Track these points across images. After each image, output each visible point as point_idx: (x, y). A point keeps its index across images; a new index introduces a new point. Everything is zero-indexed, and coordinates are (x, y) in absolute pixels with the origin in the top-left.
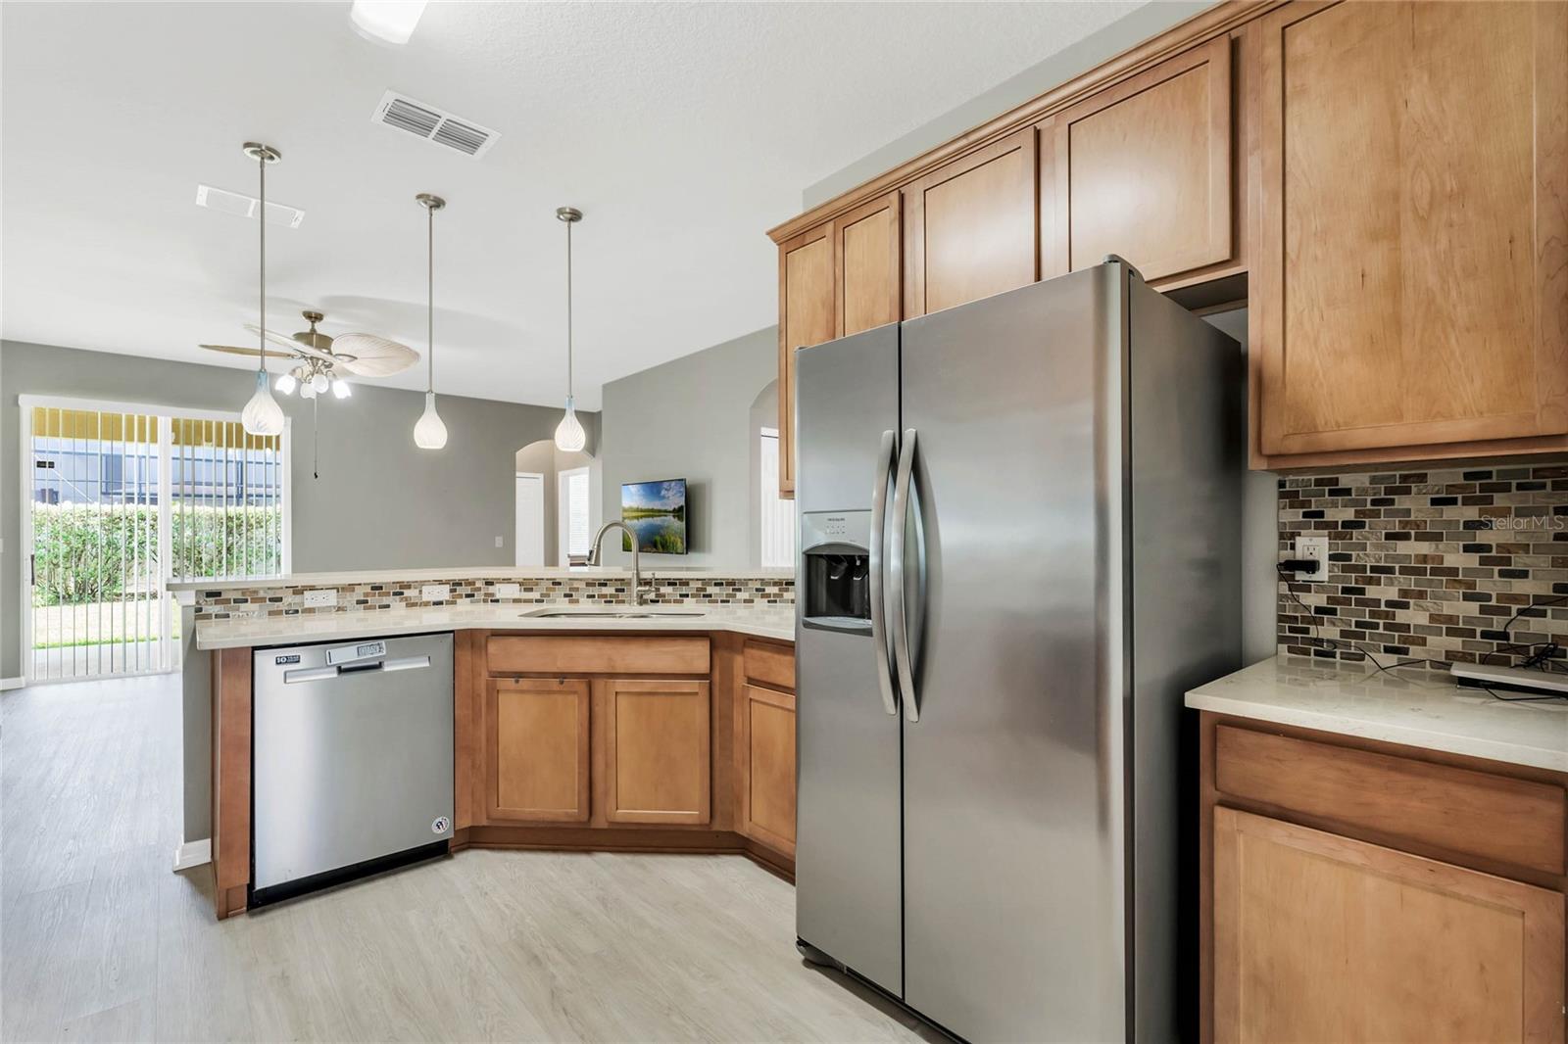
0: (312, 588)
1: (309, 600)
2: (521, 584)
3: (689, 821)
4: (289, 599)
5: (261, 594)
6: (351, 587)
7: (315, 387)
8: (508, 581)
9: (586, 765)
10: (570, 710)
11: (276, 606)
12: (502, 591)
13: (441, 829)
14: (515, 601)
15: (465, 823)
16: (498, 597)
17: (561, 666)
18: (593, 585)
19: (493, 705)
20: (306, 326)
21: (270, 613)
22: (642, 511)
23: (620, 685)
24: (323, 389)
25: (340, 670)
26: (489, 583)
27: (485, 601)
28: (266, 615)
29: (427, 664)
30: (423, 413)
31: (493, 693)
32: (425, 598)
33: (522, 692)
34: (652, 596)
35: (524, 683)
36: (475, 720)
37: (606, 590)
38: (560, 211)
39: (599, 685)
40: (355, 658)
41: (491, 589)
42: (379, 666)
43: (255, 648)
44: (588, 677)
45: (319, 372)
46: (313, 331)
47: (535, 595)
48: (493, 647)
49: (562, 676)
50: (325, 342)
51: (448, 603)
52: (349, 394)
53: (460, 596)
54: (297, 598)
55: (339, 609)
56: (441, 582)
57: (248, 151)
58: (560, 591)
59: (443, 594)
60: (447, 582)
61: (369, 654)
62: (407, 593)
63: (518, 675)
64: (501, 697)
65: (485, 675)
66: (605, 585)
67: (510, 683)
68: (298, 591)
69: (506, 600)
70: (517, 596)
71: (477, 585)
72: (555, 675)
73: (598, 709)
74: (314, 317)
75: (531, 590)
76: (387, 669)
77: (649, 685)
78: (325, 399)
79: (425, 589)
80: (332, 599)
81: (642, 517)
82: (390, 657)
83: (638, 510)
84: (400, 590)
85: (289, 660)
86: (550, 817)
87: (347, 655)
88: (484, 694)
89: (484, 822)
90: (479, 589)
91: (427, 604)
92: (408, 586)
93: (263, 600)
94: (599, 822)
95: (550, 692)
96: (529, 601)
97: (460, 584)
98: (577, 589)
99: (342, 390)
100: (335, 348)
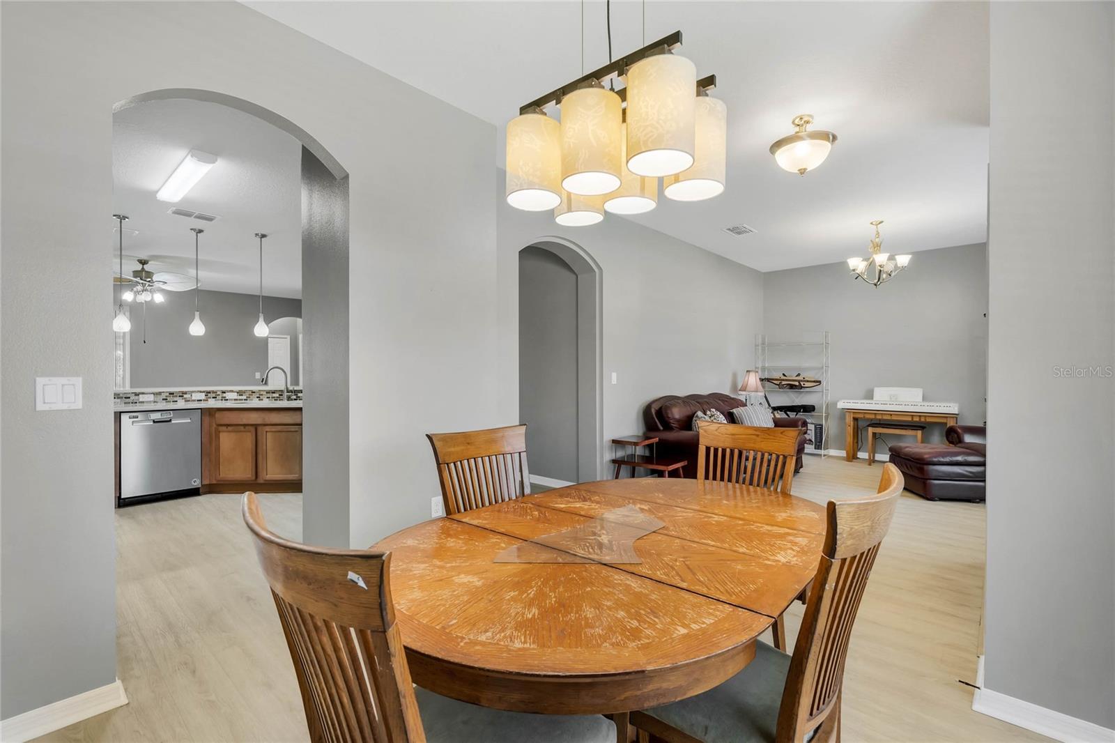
0: (143, 393)
1: (141, 398)
2: (238, 393)
3: (294, 478)
4: (133, 398)
5: (121, 395)
6: (160, 393)
7: (144, 297)
8: (232, 391)
9: (254, 458)
10: (248, 439)
11: (127, 400)
12: (229, 396)
13: (196, 483)
14: (235, 400)
15: (206, 482)
16: (227, 398)
17: (245, 421)
18: (269, 393)
19: (218, 438)
20: (139, 267)
21: (125, 403)
23: (268, 428)
24: (149, 299)
25: (154, 422)
26: (224, 392)
27: (222, 400)
28: (123, 405)
29: (190, 421)
30: (193, 320)
31: (218, 433)
32: (193, 398)
33: (229, 432)
34: (295, 397)
35: (230, 428)
36: (210, 443)
37: (274, 395)
38: (257, 235)
39: (260, 429)
40: (160, 417)
41: (224, 395)
42: (170, 421)
43: (121, 412)
44: (256, 426)
45: (146, 290)
46: (143, 268)
47: (244, 397)
48: (218, 415)
49: (245, 425)
50: (149, 274)
51: (204, 400)
52: (163, 301)
53: (210, 398)
54: (137, 397)
55: (155, 402)
56: (201, 392)
57: (114, 217)
58: (255, 395)
59: (202, 396)
60: (204, 392)
61: (166, 416)
62: (185, 396)
63: (228, 425)
64: (221, 434)
65: (215, 426)
66: (274, 393)
67: (224, 428)
68: (137, 395)
69: (231, 400)
70: (236, 398)
71: (218, 393)
72: (241, 425)
73: (259, 438)
74: (143, 262)
75: (242, 395)
76: (173, 422)
77: (279, 428)
78: (150, 305)
79: (193, 394)
80: (151, 398)
82: (174, 417)
84: (182, 395)
85: (134, 417)
86: (239, 479)
87: (157, 416)
88: (214, 434)
89: (214, 482)
90: (219, 395)
91: (194, 401)
92: (186, 393)
93: (122, 398)
94: (260, 481)
95: (241, 431)
96: (242, 400)
97: (210, 393)
98: (262, 395)
99: (159, 298)
100: (155, 278)
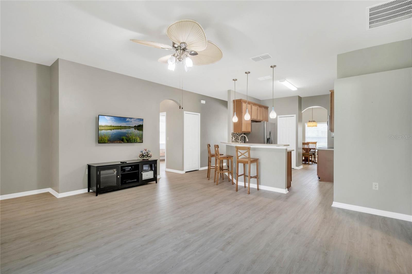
22: (113, 127)
81: (113, 129)
83: (111, 126)
